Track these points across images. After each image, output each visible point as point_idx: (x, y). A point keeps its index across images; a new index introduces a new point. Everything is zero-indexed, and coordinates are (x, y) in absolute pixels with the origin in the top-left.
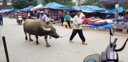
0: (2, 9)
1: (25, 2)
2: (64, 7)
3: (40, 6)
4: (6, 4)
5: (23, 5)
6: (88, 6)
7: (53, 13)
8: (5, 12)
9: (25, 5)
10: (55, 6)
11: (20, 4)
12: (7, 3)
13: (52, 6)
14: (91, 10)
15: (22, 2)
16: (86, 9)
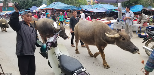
0: (3, 11)
1: (28, 2)
2: (70, 7)
3: (43, 6)
4: (7, 4)
5: (26, 5)
6: (100, 5)
7: (57, 14)
8: (6, 15)
9: (28, 6)
10: (59, 6)
11: (22, 4)
12: (9, 3)
13: (55, 6)
14: (104, 9)
15: (25, 2)
16: (98, 8)
